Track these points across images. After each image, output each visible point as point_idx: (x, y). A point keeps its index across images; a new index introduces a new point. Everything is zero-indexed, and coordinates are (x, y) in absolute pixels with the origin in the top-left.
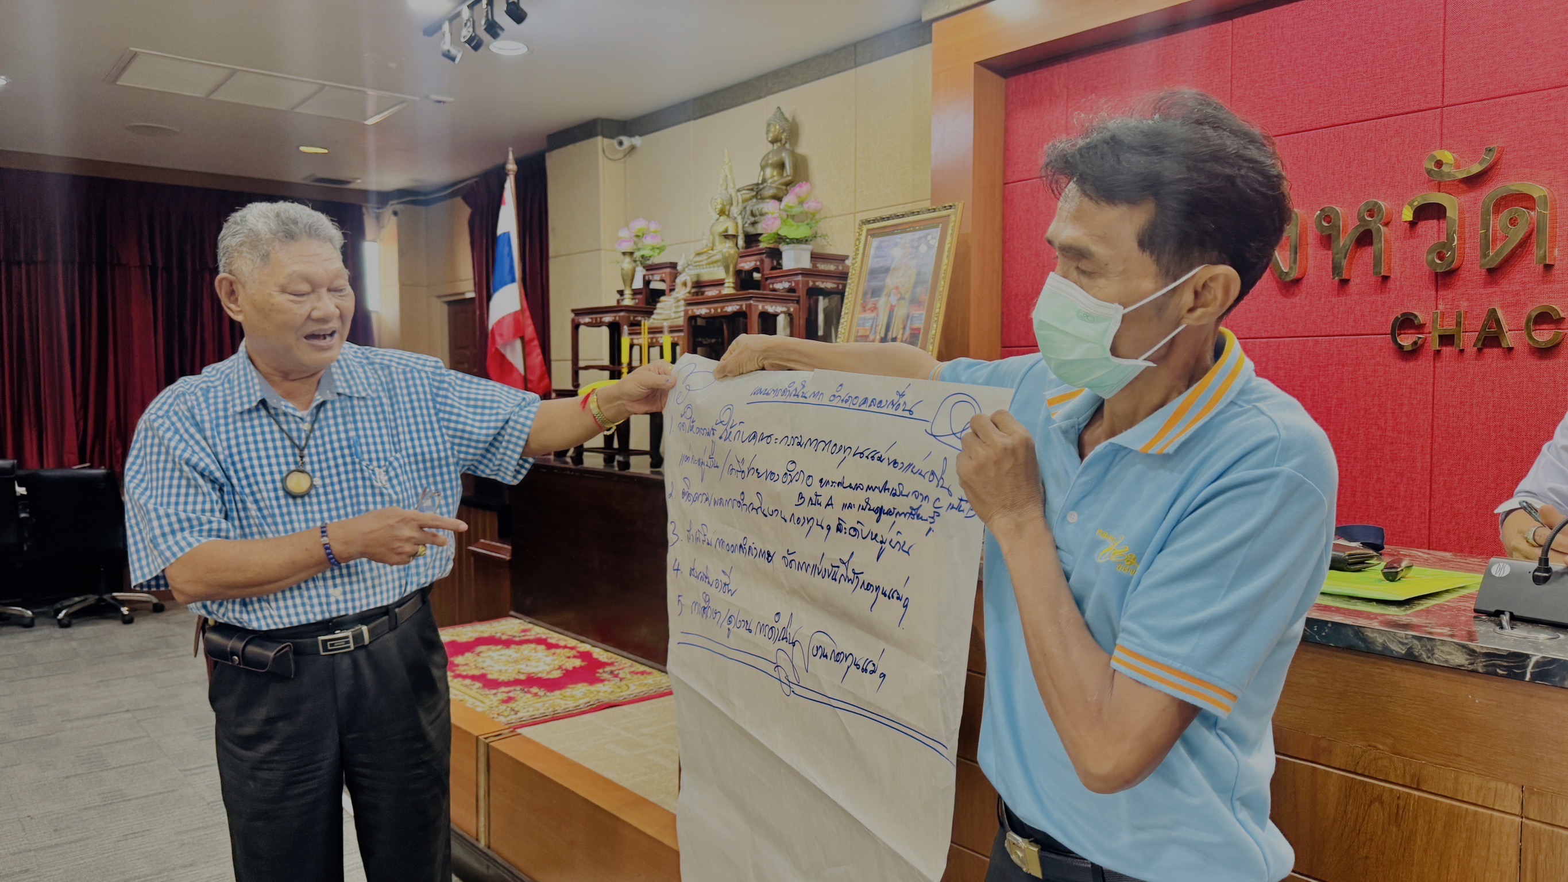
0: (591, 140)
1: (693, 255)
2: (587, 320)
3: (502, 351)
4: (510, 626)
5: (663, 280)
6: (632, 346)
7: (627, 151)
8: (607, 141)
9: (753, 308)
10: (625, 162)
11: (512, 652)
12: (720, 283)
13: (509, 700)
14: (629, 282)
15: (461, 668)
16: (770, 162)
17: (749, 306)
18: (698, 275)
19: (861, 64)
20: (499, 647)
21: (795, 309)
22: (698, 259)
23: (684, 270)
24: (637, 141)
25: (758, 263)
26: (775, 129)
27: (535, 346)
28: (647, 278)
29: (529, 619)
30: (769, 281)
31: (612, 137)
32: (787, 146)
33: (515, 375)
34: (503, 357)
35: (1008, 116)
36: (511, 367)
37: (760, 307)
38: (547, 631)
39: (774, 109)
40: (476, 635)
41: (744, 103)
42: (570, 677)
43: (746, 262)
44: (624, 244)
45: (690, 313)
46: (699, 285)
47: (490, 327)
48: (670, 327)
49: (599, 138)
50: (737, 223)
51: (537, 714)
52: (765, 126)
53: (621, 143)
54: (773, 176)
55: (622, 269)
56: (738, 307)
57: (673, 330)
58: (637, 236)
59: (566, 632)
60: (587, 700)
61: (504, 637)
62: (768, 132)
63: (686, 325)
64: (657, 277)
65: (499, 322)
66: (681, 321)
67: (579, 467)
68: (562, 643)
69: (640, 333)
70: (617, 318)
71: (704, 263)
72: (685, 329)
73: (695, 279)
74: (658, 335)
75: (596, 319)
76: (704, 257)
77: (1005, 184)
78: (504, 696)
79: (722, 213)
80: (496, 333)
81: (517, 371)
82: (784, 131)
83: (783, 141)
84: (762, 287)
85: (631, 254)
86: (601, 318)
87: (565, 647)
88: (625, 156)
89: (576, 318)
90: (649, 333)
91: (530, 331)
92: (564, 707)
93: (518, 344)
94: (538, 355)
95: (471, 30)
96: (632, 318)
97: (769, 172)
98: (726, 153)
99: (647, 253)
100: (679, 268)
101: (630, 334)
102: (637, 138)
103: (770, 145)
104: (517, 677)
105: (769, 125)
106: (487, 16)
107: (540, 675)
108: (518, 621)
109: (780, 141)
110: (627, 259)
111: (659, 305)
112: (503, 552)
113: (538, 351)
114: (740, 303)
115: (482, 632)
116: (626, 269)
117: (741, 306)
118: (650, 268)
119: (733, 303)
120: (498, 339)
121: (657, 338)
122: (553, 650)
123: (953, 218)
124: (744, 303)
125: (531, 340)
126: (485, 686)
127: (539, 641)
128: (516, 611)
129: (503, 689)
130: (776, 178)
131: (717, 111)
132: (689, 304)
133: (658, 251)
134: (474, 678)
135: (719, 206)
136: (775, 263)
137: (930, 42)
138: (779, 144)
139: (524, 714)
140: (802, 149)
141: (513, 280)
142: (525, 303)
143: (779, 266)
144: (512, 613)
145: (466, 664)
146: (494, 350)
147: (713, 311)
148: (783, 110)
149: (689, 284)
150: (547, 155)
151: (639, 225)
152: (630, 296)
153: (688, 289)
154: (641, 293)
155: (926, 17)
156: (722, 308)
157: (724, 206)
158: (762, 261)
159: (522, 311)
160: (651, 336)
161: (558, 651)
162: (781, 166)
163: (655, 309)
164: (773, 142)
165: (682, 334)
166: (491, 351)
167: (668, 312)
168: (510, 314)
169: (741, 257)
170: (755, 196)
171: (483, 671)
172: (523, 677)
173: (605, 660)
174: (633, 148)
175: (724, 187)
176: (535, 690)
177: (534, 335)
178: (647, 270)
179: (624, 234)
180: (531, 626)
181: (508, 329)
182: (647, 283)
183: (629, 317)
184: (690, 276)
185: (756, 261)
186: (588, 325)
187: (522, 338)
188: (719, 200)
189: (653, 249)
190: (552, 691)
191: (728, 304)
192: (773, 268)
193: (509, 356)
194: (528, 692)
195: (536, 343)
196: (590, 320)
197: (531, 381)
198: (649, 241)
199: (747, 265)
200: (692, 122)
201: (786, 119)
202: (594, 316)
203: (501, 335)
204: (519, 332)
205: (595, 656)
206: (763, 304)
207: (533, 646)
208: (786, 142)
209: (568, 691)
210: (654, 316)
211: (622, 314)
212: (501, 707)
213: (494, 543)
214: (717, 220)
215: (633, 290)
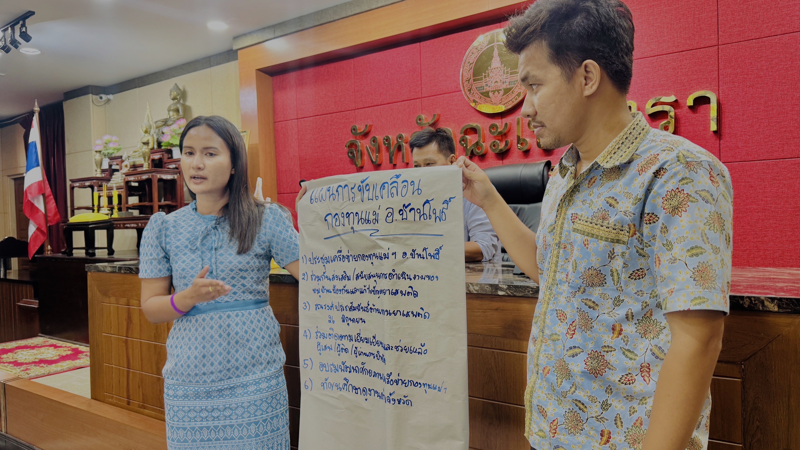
0: (86, 96)
1: (132, 152)
2: (77, 184)
3: (32, 201)
4: (38, 340)
5: (117, 165)
6: (99, 197)
7: (106, 101)
8: (95, 97)
9: (155, 177)
10: (105, 107)
11: (35, 351)
12: (141, 166)
13: (27, 369)
14: (99, 166)
15: (4, 359)
16: (172, 108)
17: (152, 176)
18: (134, 162)
19: (213, 66)
20: (28, 349)
21: (177, 177)
22: (135, 154)
23: (126, 160)
24: (111, 97)
25: (161, 156)
26: (174, 93)
27: (52, 199)
28: (110, 163)
29: (48, 337)
30: (167, 164)
31: (97, 95)
32: (181, 101)
33: (40, 214)
34: (32, 205)
35: (274, 93)
36: (37, 210)
37: (158, 176)
38: (57, 341)
39: (173, 85)
40: (17, 345)
41: (161, 80)
42: (63, 358)
43: (155, 155)
44: (97, 147)
45: (126, 180)
46: (134, 166)
47: (25, 189)
48: (117, 187)
49: (90, 95)
50: (153, 137)
51: (39, 374)
52: (169, 92)
53: (101, 98)
54: (173, 115)
55: (95, 159)
56: (148, 176)
57: (118, 188)
58: (106, 143)
59: (67, 341)
60: (68, 366)
61: (32, 345)
62: (170, 95)
63: (125, 186)
64: (115, 163)
65: (30, 187)
66: (122, 184)
67: (71, 257)
68: (64, 345)
69: (102, 190)
70: (92, 183)
71: (137, 156)
72: (124, 187)
73: (132, 164)
74: (111, 191)
75: (82, 184)
76: (137, 153)
77: (275, 122)
78: (25, 368)
79: (146, 132)
80: (28, 192)
81: (41, 211)
82: (179, 95)
83: (179, 99)
84: (163, 167)
85: (100, 152)
86: (84, 183)
87: (66, 347)
88: (105, 104)
89: (72, 184)
90: (107, 190)
91: (48, 191)
92: (55, 370)
93: (41, 198)
94: (53, 203)
95: (4, 43)
96: (100, 183)
97: (171, 113)
98: (148, 104)
99: (110, 151)
100: (123, 158)
101: (98, 191)
102: (111, 95)
103: (172, 101)
104: (34, 361)
105: (171, 91)
106: (11, 37)
107: (47, 359)
108: (42, 338)
109: (177, 99)
110: (98, 154)
111: (113, 176)
112: (35, 304)
113: (53, 201)
114: (149, 174)
115: (21, 344)
116: (97, 159)
117: (149, 176)
118: (112, 159)
119: (146, 174)
120: (29, 195)
121: (111, 192)
122: (58, 349)
123: (246, 136)
124: (150, 175)
125: (49, 196)
126: (15, 365)
127: (51, 346)
128: (42, 333)
129: (25, 366)
130: (175, 116)
131: (149, 84)
132: (126, 176)
133: (117, 150)
134: (10, 363)
135: (144, 129)
136: (170, 156)
137: (237, 59)
138: (176, 101)
139: (32, 374)
140: (188, 103)
141: (38, 165)
142: (45, 177)
143: (172, 157)
144: (40, 334)
145: (8, 358)
146: (26, 201)
147: (136, 178)
148: (178, 85)
149: (129, 166)
150: (64, 103)
151: (107, 138)
152: (100, 172)
153: (128, 169)
154: (107, 171)
155: (235, 48)
156: (141, 177)
157: (147, 129)
158: (163, 155)
159: (43, 181)
160: (109, 191)
161: (60, 349)
162: (177, 111)
163: (111, 178)
164: (174, 99)
165: (123, 190)
166: (25, 201)
167: (117, 180)
168: (35, 183)
169: (152, 153)
170: (164, 125)
171: (16, 360)
172: (37, 360)
173: (85, 350)
174: (109, 100)
175: (147, 120)
176: (42, 365)
177: (51, 193)
178: (110, 160)
179: (98, 142)
180: (49, 339)
181: (35, 190)
182: (110, 166)
183: (98, 183)
184: (130, 162)
185: (160, 155)
186: (79, 187)
187: (43, 195)
188: (144, 126)
189: (114, 149)
190: (51, 364)
191: (143, 175)
192: (169, 158)
193: (36, 204)
194: (38, 366)
195: (52, 197)
196: (79, 185)
197: (49, 217)
198: (111, 146)
199: (157, 156)
200: (137, 89)
201: (180, 89)
202: (81, 182)
203: (31, 193)
204: (41, 191)
205: (80, 349)
206: (160, 175)
207: (47, 348)
208: (180, 100)
209: (60, 364)
210: (111, 182)
211: (94, 181)
212: (21, 373)
213: (32, 300)
214: (144, 135)
215: (102, 170)
